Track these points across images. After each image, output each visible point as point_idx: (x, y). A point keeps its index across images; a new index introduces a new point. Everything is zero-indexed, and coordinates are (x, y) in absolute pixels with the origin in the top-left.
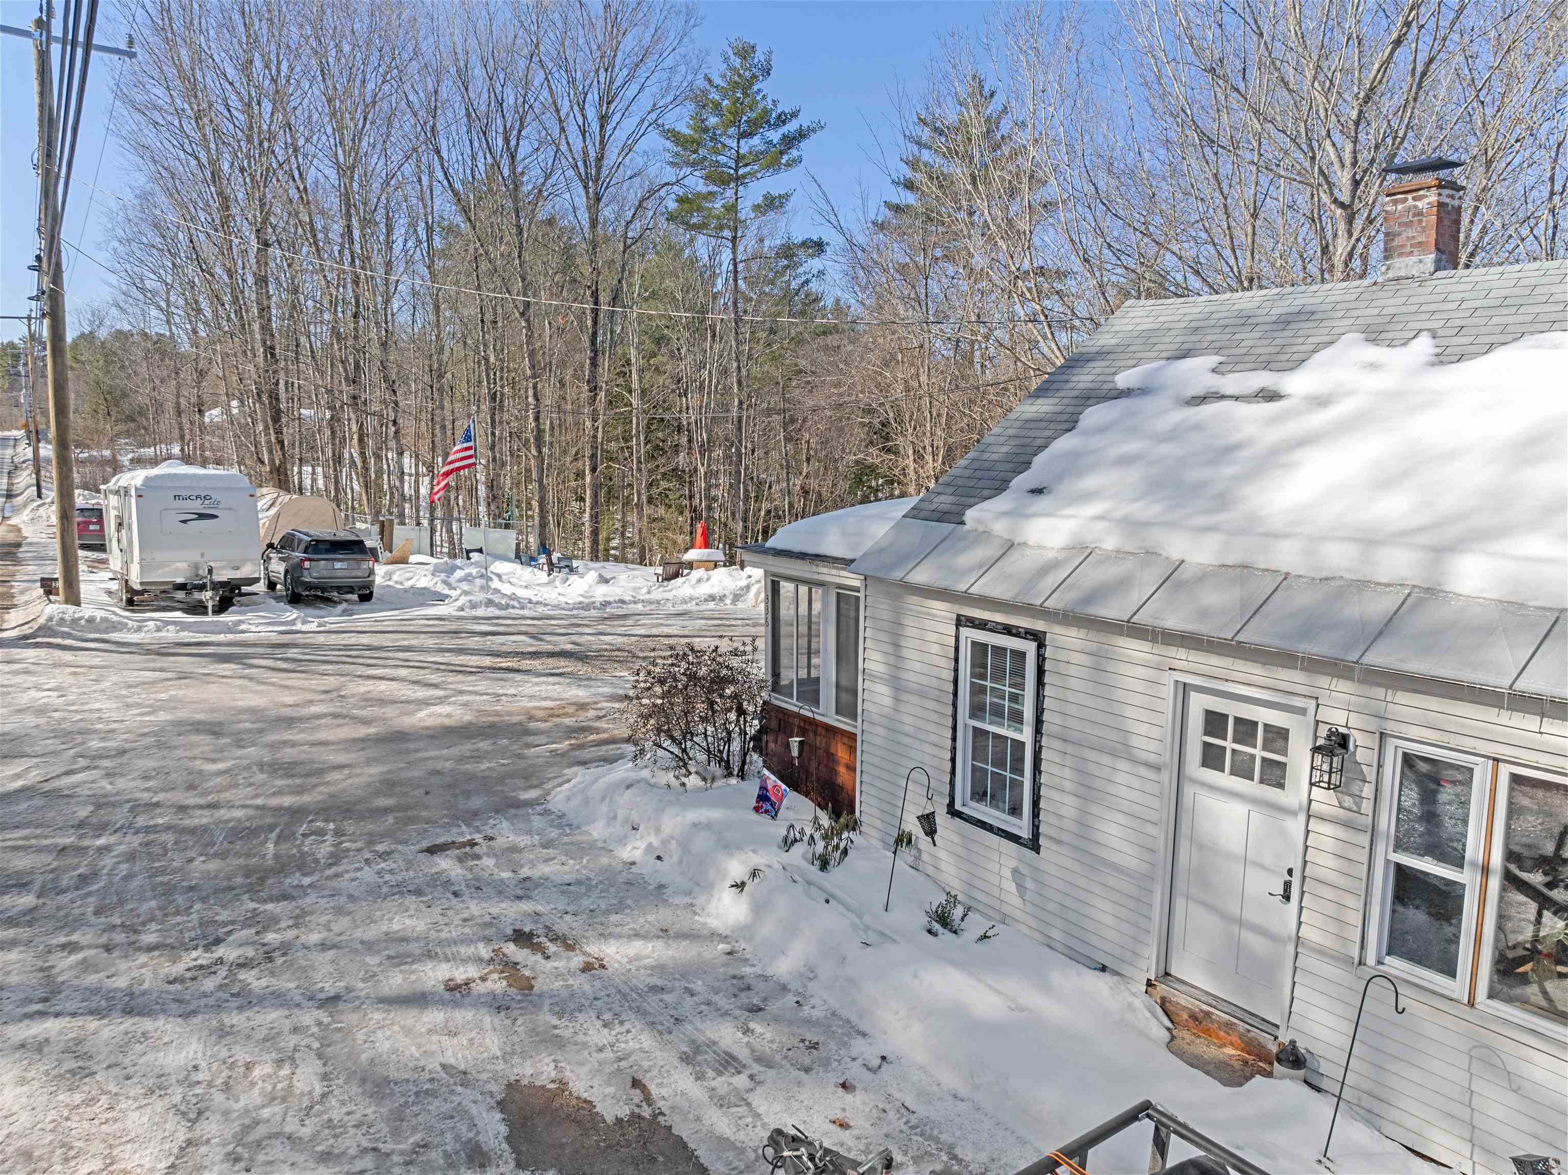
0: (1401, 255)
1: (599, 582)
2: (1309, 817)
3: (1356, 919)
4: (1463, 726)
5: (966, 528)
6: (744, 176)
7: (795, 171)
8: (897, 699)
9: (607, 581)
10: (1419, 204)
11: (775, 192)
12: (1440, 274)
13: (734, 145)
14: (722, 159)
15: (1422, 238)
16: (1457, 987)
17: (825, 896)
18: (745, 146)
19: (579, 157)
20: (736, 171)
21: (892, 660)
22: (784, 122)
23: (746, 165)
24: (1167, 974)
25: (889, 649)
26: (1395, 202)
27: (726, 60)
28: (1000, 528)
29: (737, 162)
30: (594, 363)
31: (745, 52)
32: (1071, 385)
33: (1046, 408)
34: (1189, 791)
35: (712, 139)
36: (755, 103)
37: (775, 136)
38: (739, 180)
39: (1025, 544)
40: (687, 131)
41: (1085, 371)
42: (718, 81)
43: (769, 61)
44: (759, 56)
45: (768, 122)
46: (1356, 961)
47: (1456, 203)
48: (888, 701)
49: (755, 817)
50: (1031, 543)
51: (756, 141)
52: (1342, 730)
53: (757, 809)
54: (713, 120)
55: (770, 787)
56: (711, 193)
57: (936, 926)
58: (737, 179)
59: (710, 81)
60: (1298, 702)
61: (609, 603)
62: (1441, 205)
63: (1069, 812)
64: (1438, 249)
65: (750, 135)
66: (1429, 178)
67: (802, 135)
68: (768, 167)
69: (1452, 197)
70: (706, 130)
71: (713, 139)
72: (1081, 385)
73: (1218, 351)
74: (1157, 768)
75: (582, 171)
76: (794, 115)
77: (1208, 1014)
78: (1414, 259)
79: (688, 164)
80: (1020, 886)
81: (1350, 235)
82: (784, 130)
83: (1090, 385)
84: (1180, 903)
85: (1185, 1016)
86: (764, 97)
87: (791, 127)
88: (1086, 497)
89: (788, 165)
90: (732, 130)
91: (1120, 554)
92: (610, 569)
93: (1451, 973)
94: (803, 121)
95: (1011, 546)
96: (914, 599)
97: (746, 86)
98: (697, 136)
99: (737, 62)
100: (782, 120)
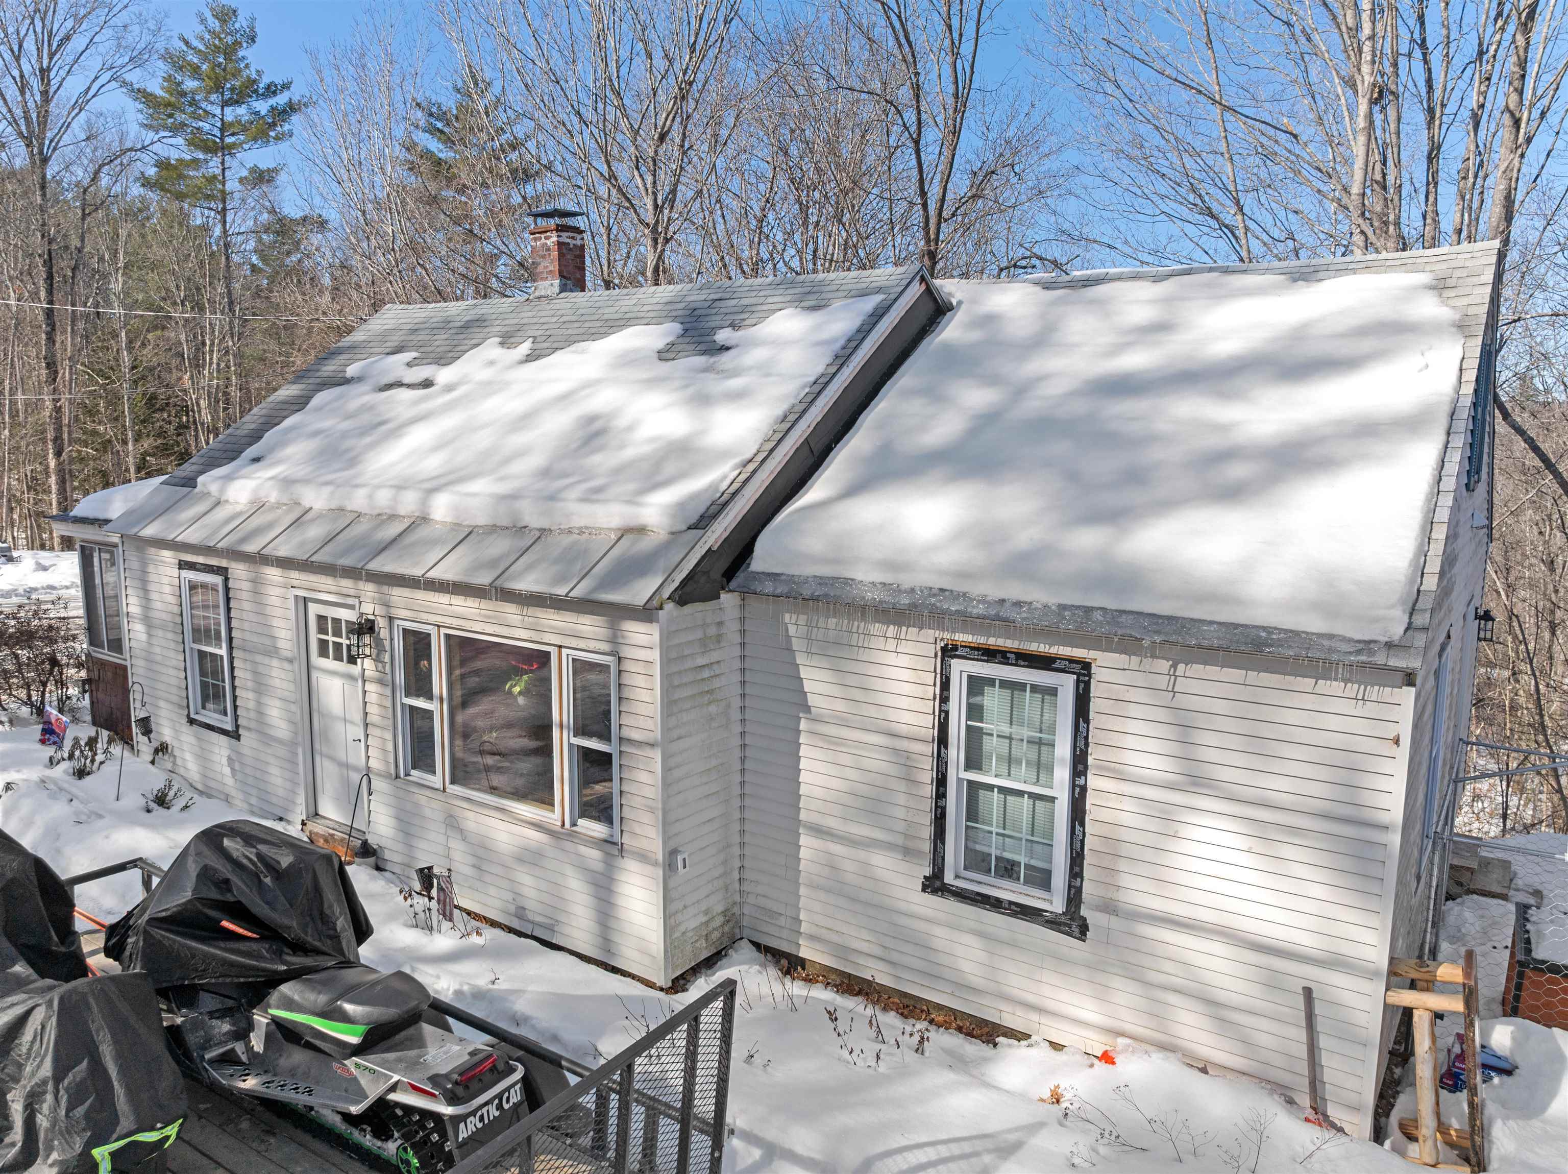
0: (542, 279)
1: (36, 570)
2: (364, 681)
3: (390, 747)
4: (421, 605)
5: (196, 490)
6: (233, 146)
7: (284, 146)
8: (150, 635)
9: (45, 569)
10: (548, 242)
11: (263, 166)
12: (563, 295)
13: (218, 111)
14: (206, 127)
15: (551, 268)
16: (436, 780)
17: (70, 797)
18: (230, 114)
19: (18, 112)
20: (222, 139)
21: (144, 601)
22: (274, 93)
23: (233, 134)
24: (317, 814)
25: (141, 594)
26: (535, 239)
27: (203, 21)
28: (214, 488)
29: (222, 130)
30: (51, 339)
31: (226, 15)
32: (319, 373)
33: (296, 393)
34: (314, 675)
35: (191, 105)
36: (237, 73)
37: (262, 107)
38: (226, 150)
39: (227, 501)
40: (159, 92)
41: (334, 362)
42: (195, 43)
43: (252, 29)
44: (241, 22)
45: (256, 91)
46: (394, 775)
47: (579, 242)
48: (143, 637)
49: (39, 746)
50: (231, 500)
51: (242, 110)
52: (372, 617)
53: (43, 742)
54: (190, 84)
55: (53, 721)
56: (195, 161)
57: (153, 805)
58: (223, 148)
59: (187, 43)
60: (350, 601)
61: (36, 589)
62: (560, 244)
63: (251, 705)
64: (562, 276)
65: (238, 103)
66: (552, 222)
67: (291, 108)
68: (255, 139)
69: (573, 238)
70: (183, 94)
71: (193, 103)
72: (326, 374)
73: (417, 348)
74: (290, 661)
75: (23, 128)
76: (286, 86)
77: (332, 835)
78: (549, 282)
79: (166, 128)
80: (233, 770)
81: (656, 249)
82: (272, 101)
83: (331, 374)
84: (318, 759)
85: (322, 841)
86: (247, 66)
87: (281, 100)
88: (279, 462)
89: (277, 138)
90: (214, 97)
91: (279, 505)
92: (45, 557)
93: (434, 772)
94: (295, 94)
95: (218, 503)
96: (152, 550)
97: (230, 51)
98: (173, 99)
99: (214, 24)
100: (271, 90)
